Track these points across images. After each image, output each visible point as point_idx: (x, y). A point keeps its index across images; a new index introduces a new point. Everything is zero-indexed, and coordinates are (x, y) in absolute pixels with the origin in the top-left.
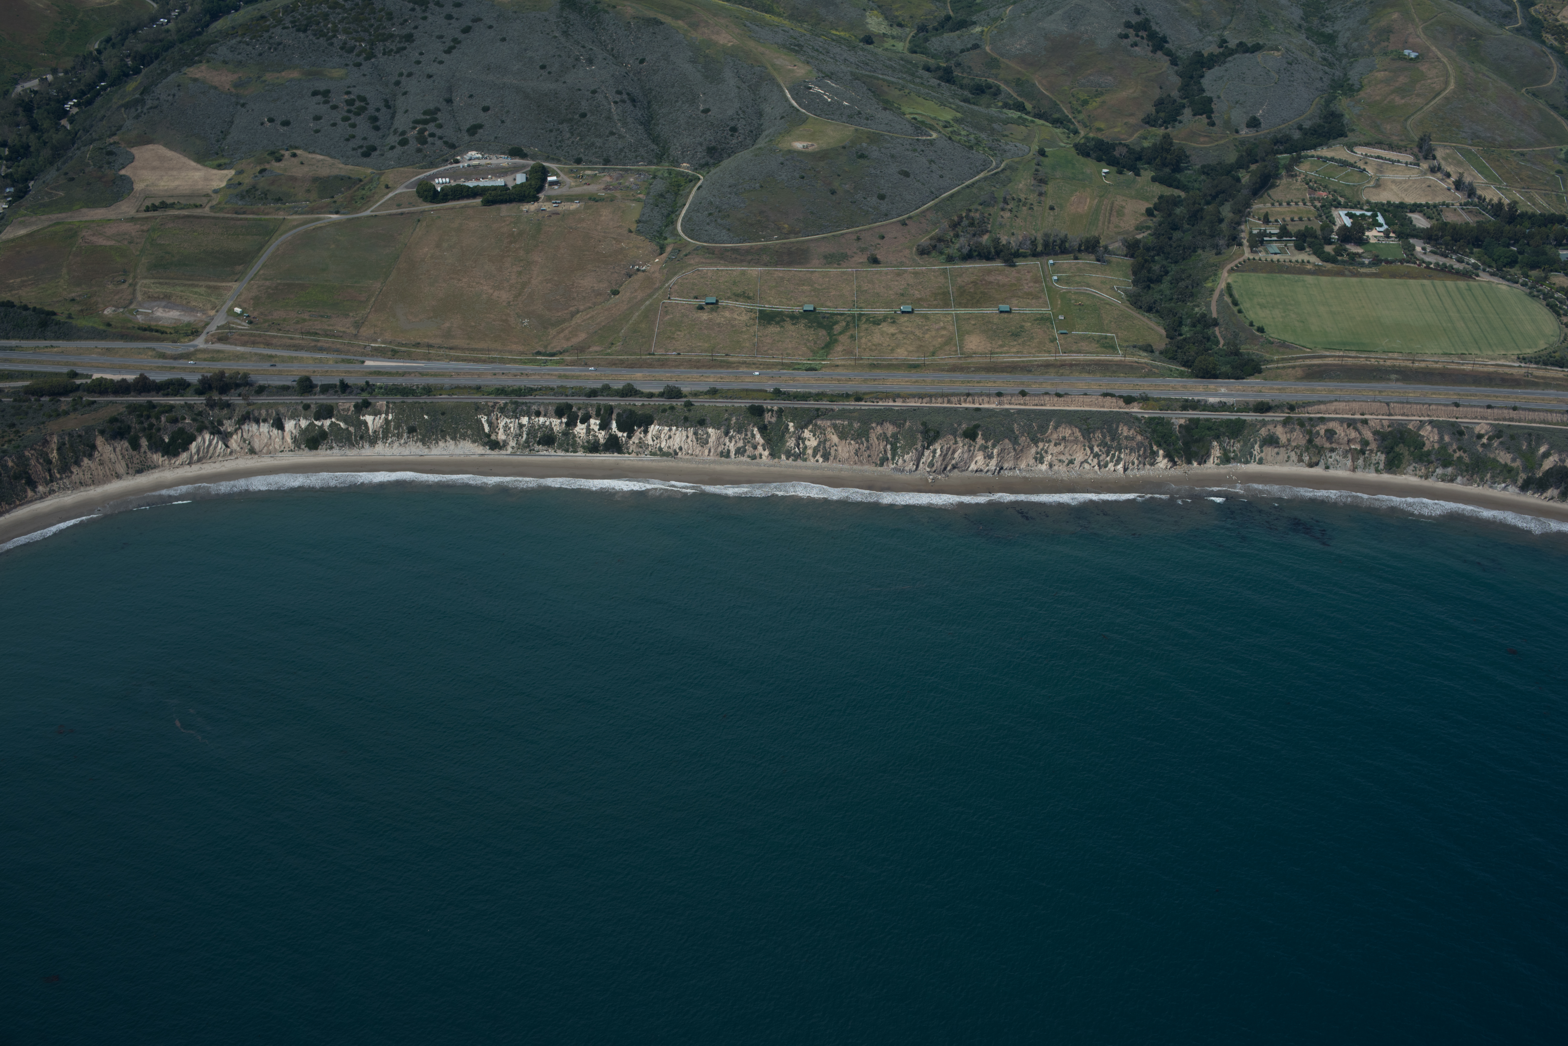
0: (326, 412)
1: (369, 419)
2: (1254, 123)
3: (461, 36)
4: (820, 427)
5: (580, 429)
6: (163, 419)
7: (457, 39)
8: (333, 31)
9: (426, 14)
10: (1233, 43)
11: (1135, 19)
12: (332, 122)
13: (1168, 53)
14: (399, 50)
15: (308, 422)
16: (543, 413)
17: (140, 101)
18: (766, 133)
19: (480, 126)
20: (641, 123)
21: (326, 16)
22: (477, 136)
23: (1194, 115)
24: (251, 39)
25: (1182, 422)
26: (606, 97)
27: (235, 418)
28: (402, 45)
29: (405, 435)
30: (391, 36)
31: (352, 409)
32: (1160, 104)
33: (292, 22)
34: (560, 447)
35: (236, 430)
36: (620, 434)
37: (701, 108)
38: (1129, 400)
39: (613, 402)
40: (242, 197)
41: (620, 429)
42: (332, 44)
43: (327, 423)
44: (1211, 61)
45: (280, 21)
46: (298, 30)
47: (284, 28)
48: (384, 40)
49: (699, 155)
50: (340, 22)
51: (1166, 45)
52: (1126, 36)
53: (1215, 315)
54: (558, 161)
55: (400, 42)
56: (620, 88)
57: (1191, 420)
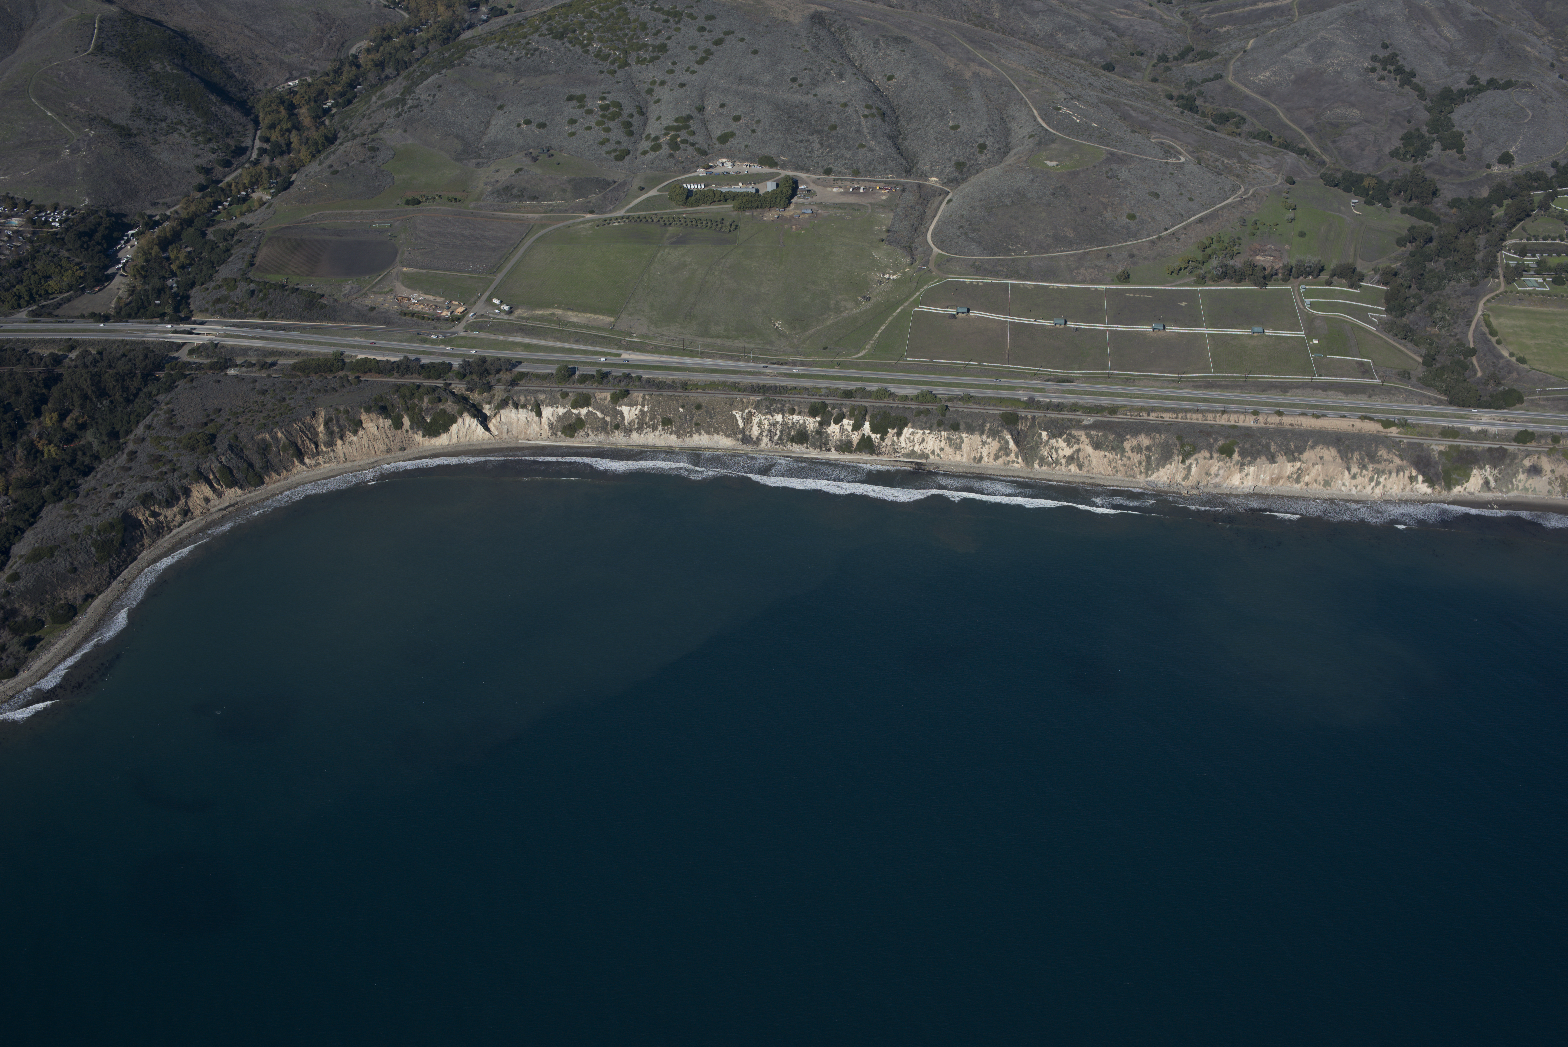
0: (584, 401)
1: (625, 409)
2: (1506, 159)
3: (714, 48)
4: (1074, 437)
5: (833, 429)
6: (426, 400)
7: (709, 50)
8: (588, 40)
9: (679, 26)
10: (1483, 79)
11: (1383, 54)
12: (586, 125)
13: (1416, 87)
14: (653, 59)
15: (565, 410)
16: (797, 411)
17: (402, 101)
18: (1015, 150)
19: (732, 134)
20: (890, 138)
21: (582, 24)
22: (728, 145)
23: (1444, 149)
24: (508, 45)
25: (1442, 448)
26: (856, 111)
27: (496, 402)
28: (655, 54)
29: (660, 427)
30: (645, 45)
31: (609, 398)
32: (1407, 139)
33: (547, 30)
34: (814, 445)
35: (495, 415)
36: (873, 436)
37: (950, 124)
38: (1387, 424)
39: (867, 403)
40: (499, 195)
41: (874, 430)
42: (587, 52)
43: (584, 411)
44: (1461, 96)
45: (537, 29)
46: (555, 37)
47: (540, 36)
48: (640, 49)
49: (948, 170)
50: (595, 31)
51: (1414, 80)
52: (1373, 70)
53: (1472, 346)
54: (808, 171)
55: (653, 52)
56: (870, 103)
57: (1451, 447)
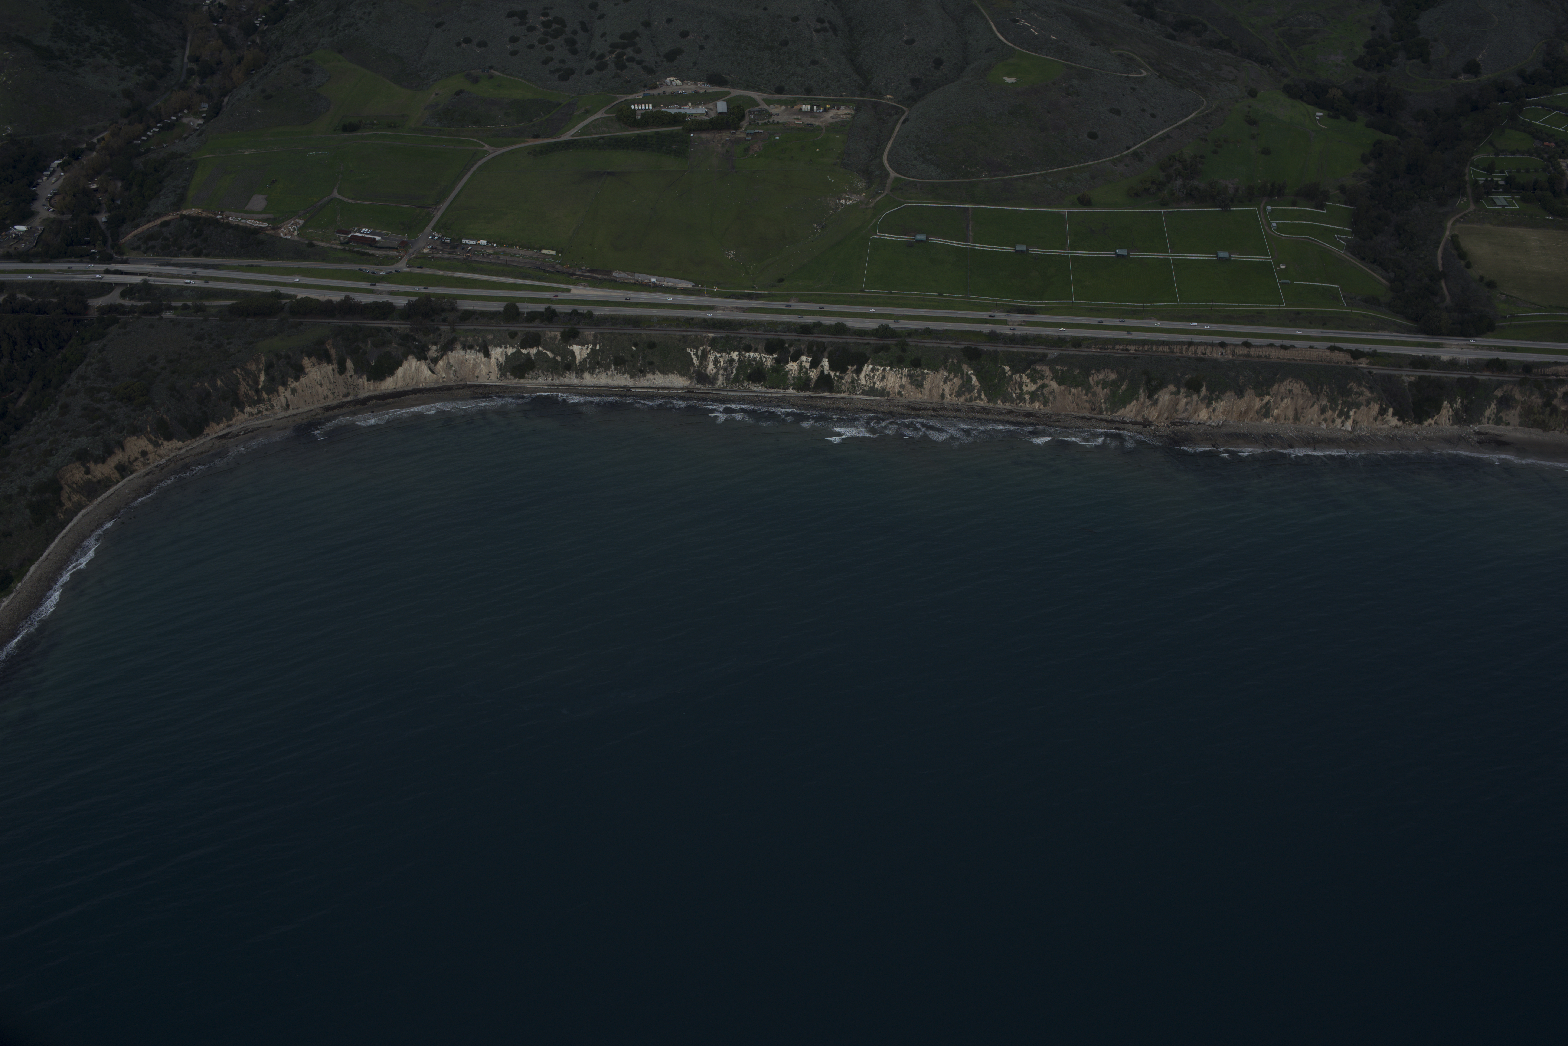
0: (532, 340)
1: (576, 348)
2: (1473, 68)
4: (1038, 372)
5: (791, 366)
6: (369, 342)
12: (529, 44)
15: (514, 350)
16: (753, 348)
17: (336, 19)
18: (972, 66)
19: (680, 52)
20: (844, 53)
22: (676, 62)
23: (1409, 59)
25: (1412, 379)
26: (808, 25)
27: (441, 344)
29: (613, 367)
31: (559, 337)
32: (1371, 46)
34: (771, 384)
35: (442, 357)
36: (832, 374)
37: (905, 38)
38: (1356, 355)
39: (825, 339)
40: (440, 119)
41: (833, 367)
43: (533, 351)
44: (1426, 3)
49: (903, 87)
53: (1440, 269)
54: (759, 90)
56: (821, 16)
57: (1421, 378)
